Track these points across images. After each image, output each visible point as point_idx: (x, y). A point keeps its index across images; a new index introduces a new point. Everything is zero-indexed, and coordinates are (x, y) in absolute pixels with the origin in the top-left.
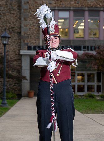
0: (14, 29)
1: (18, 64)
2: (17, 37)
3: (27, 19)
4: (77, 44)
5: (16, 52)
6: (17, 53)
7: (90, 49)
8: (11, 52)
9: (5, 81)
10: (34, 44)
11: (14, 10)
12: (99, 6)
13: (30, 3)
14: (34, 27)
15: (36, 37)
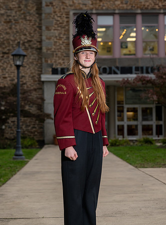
0: (31, 43)
1: (38, 95)
2: (35, 55)
3: (50, 28)
4: (126, 65)
5: (35, 78)
6: (37, 79)
7: (145, 71)
8: (27, 78)
9: (20, 121)
10: (61, 65)
11: (30, 15)
12: (157, 7)
13: (54, 4)
14: (61, 40)
15: (65, 55)
